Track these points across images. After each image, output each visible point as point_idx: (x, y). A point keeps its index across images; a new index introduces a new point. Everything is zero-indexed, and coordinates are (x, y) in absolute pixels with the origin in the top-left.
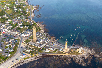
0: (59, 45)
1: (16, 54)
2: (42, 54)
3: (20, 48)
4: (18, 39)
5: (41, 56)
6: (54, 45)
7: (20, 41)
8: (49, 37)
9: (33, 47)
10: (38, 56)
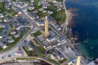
0: (74, 54)
1: (13, 48)
2: (42, 60)
3: (23, 41)
4: (29, 27)
5: (39, 62)
6: (67, 51)
7: (29, 31)
8: (69, 36)
9: (38, 45)
10: (35, 61)
